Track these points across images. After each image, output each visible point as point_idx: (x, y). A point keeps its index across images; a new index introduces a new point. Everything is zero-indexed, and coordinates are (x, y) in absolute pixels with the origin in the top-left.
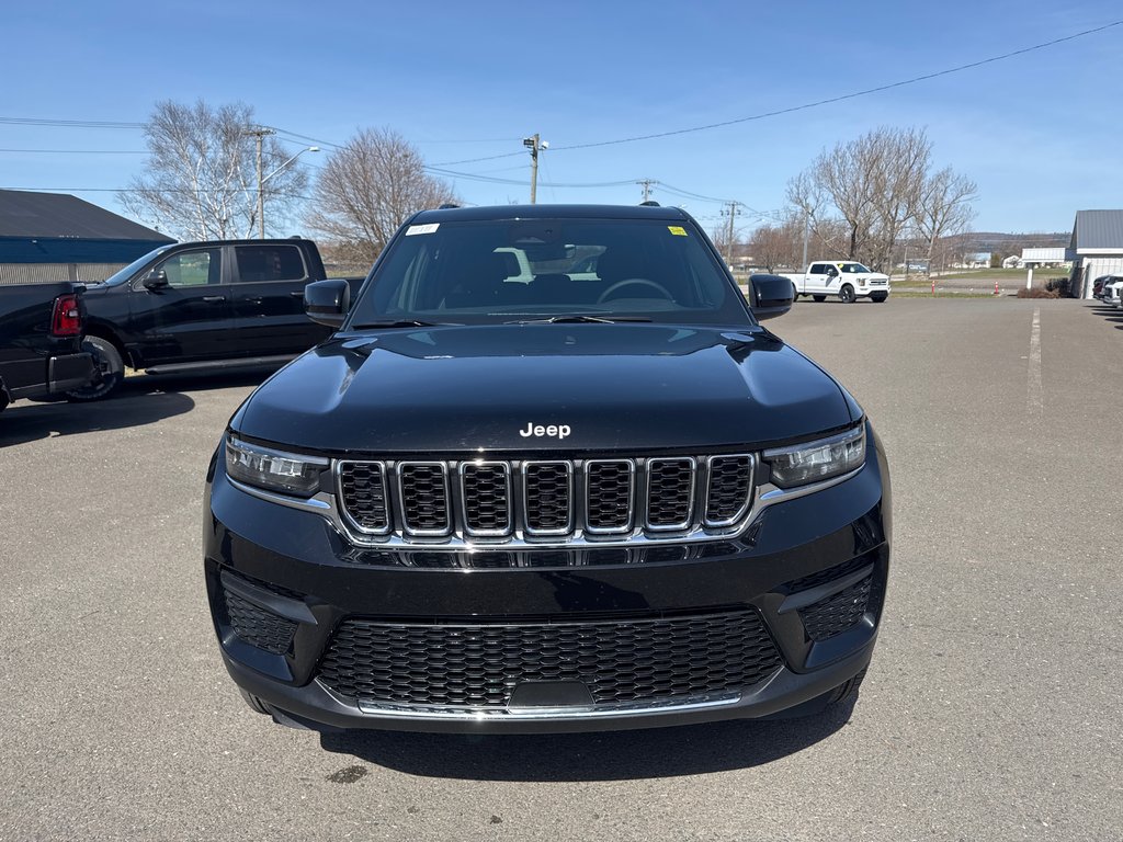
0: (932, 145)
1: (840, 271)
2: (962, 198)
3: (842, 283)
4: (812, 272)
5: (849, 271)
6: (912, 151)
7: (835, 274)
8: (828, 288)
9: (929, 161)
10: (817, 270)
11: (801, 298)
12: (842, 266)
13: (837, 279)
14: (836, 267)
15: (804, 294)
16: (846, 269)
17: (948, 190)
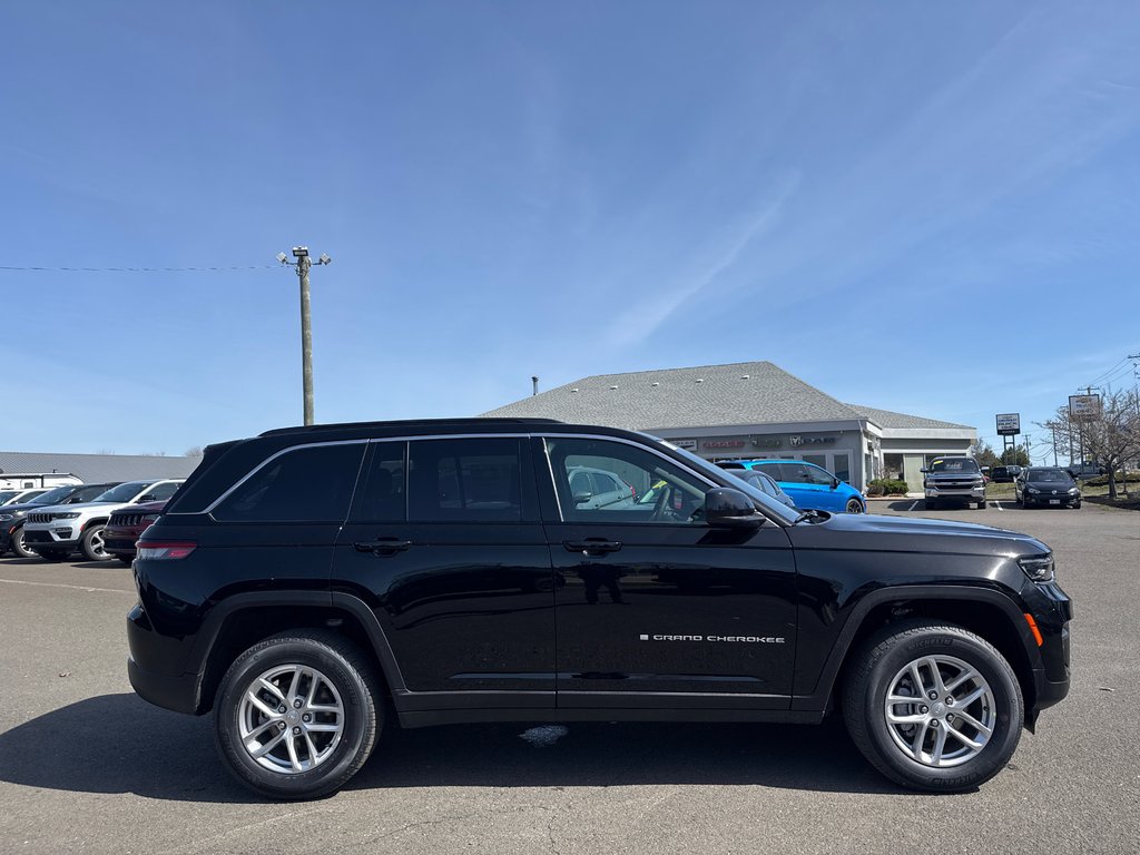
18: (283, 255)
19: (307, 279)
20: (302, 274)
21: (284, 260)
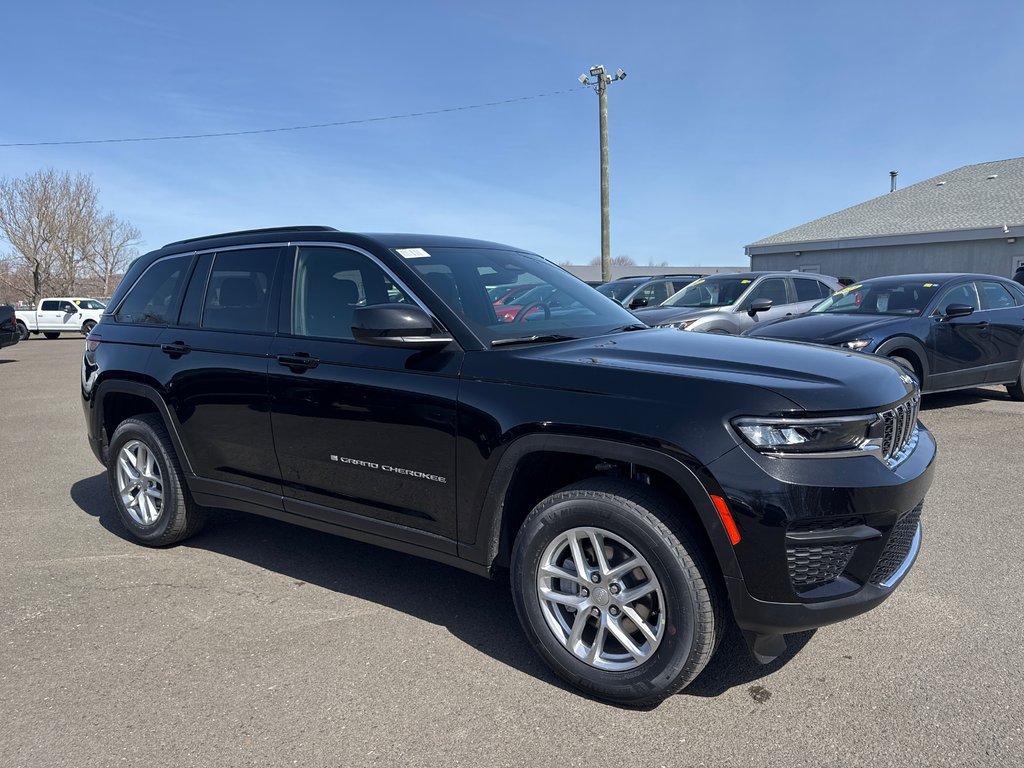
0: (99, 191)
1: (78, 308)
2: (129, 242)
3: (83, 319)
4: (43, 309)
5: (86, 308)
6: (83, 194)
7: (74, 311)
8: (66, 325)
9: (98, 206)
10: (47, 306)
11: (32, 336)
12: (79, 303)
13: (77, 315)
14: (73, 304)
15: (36, 332)
16: (83, 305)
17: (115, 234)
18: (584, 76)
19: (605, 96)
20: (600, 92)
21: (585, 81)
